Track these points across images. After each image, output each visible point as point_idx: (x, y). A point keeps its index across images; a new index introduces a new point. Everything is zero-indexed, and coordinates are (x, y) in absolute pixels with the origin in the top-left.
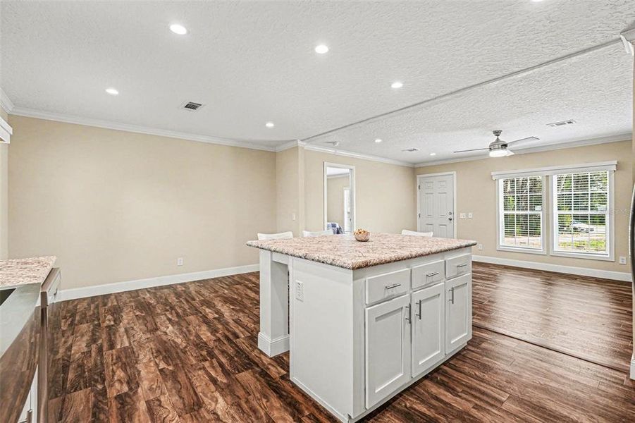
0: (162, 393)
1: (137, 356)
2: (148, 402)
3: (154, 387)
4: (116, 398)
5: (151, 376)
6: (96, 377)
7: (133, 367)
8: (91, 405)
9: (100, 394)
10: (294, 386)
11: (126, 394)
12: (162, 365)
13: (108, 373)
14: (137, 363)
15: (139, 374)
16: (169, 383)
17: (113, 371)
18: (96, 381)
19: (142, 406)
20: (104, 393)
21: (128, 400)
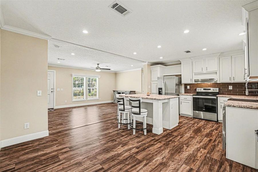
1: (187, 157)
2: (200, 144)
3: (194, 145)
4: (206, 149)
5: (192, 148)
6: (207, 159)
7: (193, 154)
8: (213, 152)
9: (209, 153)
10: (173, 129)
11: (203, 148)
13: (203, 158)
14: (190, 154)
17: (200, 157)
18: (208, 158)
19: (201, 144)
20: (208, 153)
21: (203, 147)
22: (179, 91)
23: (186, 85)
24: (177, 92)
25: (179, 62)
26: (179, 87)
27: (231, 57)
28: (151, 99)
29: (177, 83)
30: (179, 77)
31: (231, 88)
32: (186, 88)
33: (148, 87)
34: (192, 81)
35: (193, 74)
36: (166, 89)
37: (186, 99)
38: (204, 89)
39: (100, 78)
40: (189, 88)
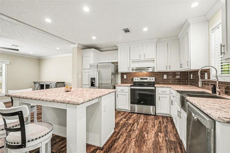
0: (151, 128)
2: (154, 127)
3: (152, 130)
5: (151, 134)
7: (156, 140)
12: (146, 135)
14: (154, 142)
15: (154, 136)
16: (148, 129)
19: (156, 127)
22: (116, 81)
23: (122, 74)
24: (113, 83)
25: (116, 48)
26: (116, 77)
27: (168, 44)
28: (61, 102)
29: (113, 71)
30: (116, 64)
31: (165, 77)
32: (122, 77)
33: (78, 77)
34: (129, 69)
35: (131, 61)
36: (100, 79)
37: (123, 91)
38: (141, 79)
39: (8, 63)
40: (126, 78)
